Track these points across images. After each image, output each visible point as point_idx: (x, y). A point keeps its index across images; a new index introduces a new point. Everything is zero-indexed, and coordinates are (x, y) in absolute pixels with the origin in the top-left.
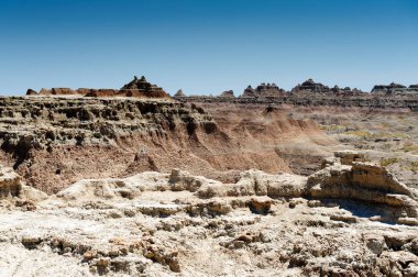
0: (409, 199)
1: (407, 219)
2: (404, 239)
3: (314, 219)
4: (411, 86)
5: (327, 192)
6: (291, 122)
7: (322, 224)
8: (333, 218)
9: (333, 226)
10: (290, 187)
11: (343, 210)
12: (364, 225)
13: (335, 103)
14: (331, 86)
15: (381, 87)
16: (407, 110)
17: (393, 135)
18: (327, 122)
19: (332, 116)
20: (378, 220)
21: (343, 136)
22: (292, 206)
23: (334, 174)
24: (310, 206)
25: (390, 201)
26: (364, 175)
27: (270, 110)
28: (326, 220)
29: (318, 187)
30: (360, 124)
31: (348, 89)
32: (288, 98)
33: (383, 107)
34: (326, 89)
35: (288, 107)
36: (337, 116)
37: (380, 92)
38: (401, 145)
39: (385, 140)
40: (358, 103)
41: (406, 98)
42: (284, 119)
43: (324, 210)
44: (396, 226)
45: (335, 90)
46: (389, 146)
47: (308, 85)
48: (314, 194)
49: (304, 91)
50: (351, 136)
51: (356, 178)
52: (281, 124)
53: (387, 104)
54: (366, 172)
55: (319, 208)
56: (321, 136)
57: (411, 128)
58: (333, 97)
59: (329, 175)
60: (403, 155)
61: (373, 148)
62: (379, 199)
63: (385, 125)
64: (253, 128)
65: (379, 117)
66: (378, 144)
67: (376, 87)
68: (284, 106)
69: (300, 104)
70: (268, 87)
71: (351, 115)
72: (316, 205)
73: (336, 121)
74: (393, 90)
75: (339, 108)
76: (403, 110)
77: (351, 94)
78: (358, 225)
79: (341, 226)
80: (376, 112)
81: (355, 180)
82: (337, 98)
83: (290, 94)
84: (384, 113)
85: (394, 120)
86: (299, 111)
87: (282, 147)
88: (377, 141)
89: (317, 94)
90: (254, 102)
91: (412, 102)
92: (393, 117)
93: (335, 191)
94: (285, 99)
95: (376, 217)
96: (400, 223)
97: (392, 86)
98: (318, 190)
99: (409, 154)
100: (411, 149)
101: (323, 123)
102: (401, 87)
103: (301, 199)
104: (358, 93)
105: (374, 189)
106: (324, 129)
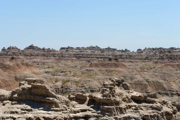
0: (56, 100)
1: (55, 108)
2: (52, 118)
3: (13, 110)
4: (77, 48)
5: (20, 97)
6: (23, 64)
7: (17, 112)
8: (22, 110)
9: (22, 113)
10: (3, 96)
11: (27, 106)
12: (35, 112)
13: (44, 55)
14: (42, 48)
15: (64, 48)
16: (75, 58)
17: (69, 69)
18: (40, 64)
19: (42, 61)
20: (42, 110)
21: (47, 70)
22: (4, 105)
23: (23, 89)
24: (12, 104)
25: (47, 101)
26: (36, 89)
27: (12, 58)
28: (19, 110)
29: (16, 95)
30: (54, 65)
31: (49, 49)
32: (22, 53)
33: (65, 57)
34: (39, 49)
35: (22, 57)
36: (44, 61)
37: (64, 50)
38: (72, 74)
39: (65, 72)
40: (54, 55)
41: (74, 53)
42: (19, 63)
43: (19, 106)
44: (50, 112)
45: (43, 49)
46: (67, 74)
47: (31, 47)
48: (14, 99)
49: (29, 50)
50: (50, 70)
51: (33, 91)
52: (18, 65)
53: (66, 56)
54: (37, 88)
55: (16, 105)
56: (37, 70)
57: (76, 66)
58: (43, 53)
59: (21, 90)
60: (73, 78)
61: (60, 75)
62: (42, 100)
63: (66, 65)
64: (5, 67)
65: (63, 61)
66: (62, 73)
67: (62, 48)
68: (20, 57)
69: (27, 56)
70: (13, 48)
71: (50, 60)
72: (15, 104)
73: (44, 63)
74: (69, 49)
75: (45, 58)
76: (73, 58)
77: (51, 51)
78: (33, 112)
79: (25, 113)
80: (62, 59)
81: (33, 92)
82: (44, 53)
83: (23, 51)
84: (65, 60)
85: (69, 63)
86: (27, 59)
87: (18, 75)
88: (62, 72)
89: (35, 51)
90: (6, 55)
91: (77, 55)
92: (69, 61)
93: (24, 97)
94: (21, 53)
95: (41, 108)
96: (52, 111)
97: (69, 48)
98: (16, 97)
99: (75, 78)
100: (76, 76)
101: (38, 65)
102: (73, 48)
103: (8, 101)
104: (54, 51)
105: (41, 95)
106: (39, 67)
